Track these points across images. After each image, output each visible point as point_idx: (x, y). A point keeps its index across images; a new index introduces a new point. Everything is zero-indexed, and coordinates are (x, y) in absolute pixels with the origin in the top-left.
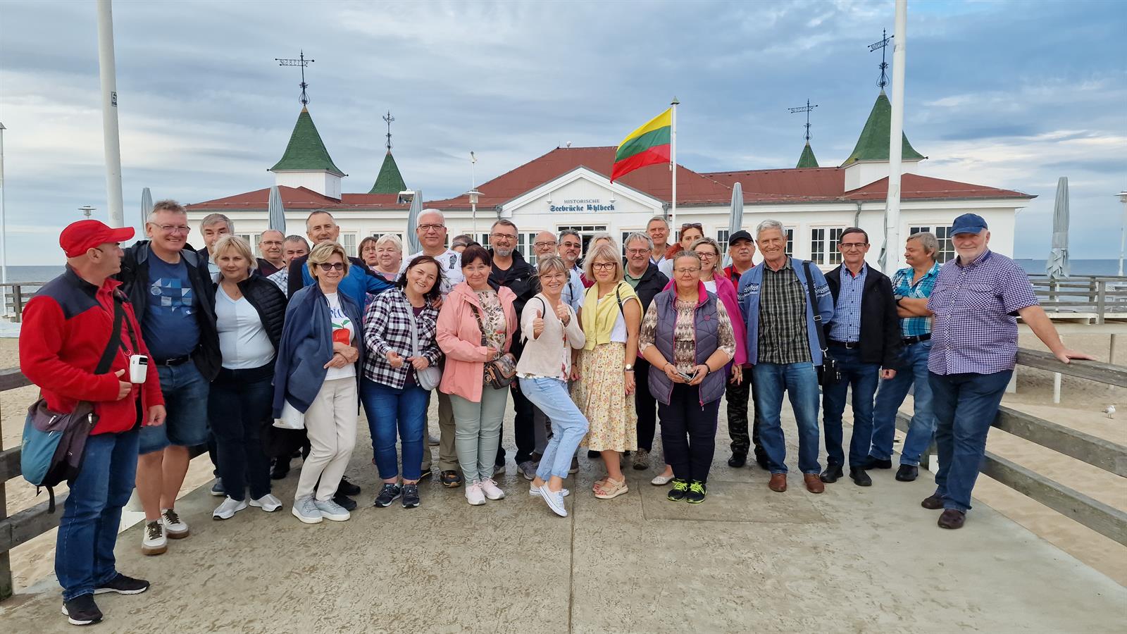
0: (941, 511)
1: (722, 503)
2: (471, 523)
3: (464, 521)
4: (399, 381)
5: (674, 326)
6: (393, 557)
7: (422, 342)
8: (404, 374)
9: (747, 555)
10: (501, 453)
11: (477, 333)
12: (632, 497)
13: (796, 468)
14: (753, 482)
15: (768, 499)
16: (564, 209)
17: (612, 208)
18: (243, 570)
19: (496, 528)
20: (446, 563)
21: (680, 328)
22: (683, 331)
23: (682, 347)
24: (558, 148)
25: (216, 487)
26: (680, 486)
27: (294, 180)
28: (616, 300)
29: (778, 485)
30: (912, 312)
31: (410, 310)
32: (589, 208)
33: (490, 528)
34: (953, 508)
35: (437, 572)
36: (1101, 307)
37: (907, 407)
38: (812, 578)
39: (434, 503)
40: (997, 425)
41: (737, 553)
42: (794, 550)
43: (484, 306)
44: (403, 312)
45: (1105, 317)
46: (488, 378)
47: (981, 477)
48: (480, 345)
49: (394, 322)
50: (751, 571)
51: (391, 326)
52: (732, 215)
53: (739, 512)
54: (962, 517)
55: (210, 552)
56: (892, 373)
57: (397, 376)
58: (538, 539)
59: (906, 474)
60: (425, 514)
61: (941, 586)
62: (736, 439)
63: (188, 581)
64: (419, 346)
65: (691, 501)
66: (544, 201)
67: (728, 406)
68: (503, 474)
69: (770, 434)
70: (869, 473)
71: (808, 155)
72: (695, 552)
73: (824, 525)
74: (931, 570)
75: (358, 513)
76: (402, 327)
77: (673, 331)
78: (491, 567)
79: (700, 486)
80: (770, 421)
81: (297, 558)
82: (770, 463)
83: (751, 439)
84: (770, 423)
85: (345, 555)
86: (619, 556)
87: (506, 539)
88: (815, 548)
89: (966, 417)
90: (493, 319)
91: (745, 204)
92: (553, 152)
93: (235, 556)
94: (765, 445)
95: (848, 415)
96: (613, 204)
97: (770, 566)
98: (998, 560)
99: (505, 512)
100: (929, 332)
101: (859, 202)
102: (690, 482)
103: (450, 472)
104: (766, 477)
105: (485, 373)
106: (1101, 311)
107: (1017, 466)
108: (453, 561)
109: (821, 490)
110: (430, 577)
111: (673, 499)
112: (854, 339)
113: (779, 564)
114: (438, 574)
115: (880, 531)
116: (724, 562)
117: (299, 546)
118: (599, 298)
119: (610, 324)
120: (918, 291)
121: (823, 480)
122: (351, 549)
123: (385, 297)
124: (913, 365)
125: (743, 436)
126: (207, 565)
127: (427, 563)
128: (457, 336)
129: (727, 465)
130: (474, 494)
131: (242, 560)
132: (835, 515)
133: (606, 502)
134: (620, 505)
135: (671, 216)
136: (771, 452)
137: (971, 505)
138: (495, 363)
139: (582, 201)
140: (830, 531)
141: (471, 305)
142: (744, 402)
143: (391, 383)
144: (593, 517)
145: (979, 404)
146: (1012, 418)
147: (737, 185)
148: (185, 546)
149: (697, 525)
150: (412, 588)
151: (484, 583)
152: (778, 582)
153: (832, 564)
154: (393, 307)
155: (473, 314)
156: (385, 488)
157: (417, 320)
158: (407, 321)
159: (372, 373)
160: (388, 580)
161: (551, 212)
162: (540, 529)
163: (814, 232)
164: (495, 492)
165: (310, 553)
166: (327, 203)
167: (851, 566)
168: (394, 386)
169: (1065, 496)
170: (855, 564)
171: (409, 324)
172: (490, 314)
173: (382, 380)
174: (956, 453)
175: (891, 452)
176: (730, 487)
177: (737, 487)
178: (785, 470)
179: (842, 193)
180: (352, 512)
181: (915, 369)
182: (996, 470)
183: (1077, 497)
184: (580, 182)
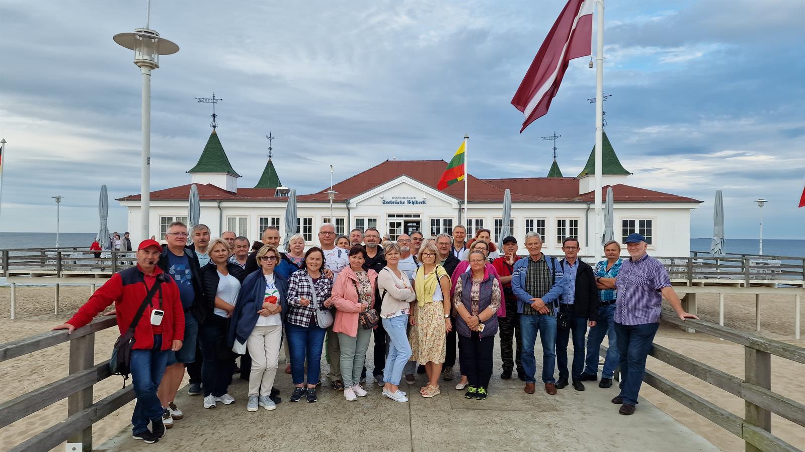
0: (621, 405)
1: (497, 401)
2: (350, 411)
3: (345, 410)
4: (306, 322)
5: (470, 292)
6: (307, 430)
7: (319, 299)
8: (309, 318)
9: (511, 428)
10: (364, 370)
11: (355, 296)
12: (444, 396)
13: (541, 380)
14: (516, 388)
15: (523, 398)
16: (392, 203)
17: (424, 203)
18: (222, 437)
19: (365, 414)
20: (339, 433)
21: (474, 293)
22: (475, 295)
23: (474, 304)
24: (387, 161)
25: (192, 390)
26: (472, 390)
27: (204, 179)
28: (436, 276)
29: (530, 390)
30: (606, 286)
31: (310, 280)
32: (409, 202)
33: (361, 414)
34: (627, 403)
35: (334, 438)
36: (747, 275)
37: (605, 343)
38: (547, 441)
39: (324, 400)
40: (652, 355)
41: (504, 428)
42: (537, 426)
43: (359, 280)
44: (306, 282)
45: (750, 282)
46: (361, 322)
47: (644, 385)
48: (357, 302)
49: (301, 288)
50: (513, 437)
51: (300, 290)
52: (504, 209)
53: (507, 405)
54: (633, 408)
55: (199, 427)
56: (594, 323)
57: (305, 319)
58: (390, 420)
59: (606, 384)
60: (321, 406)
61: (616, 445)
62: (505, 362)
63: (192, 443)
64: (318, 301)
65: (478, 398)
66: (378, 198)
67: (501, 341)
68: (365, 383)
69: (527, 358)
70: (583, 383)
71: (555, 168)
72: (481, 427)
73: (555, 412)
74: (611, 437)
75: (281, 405)
76: (306, 290)
77: (470, 294)
78: (366, 435)
79: (483, 390)
80: (529, 350)
81: (251, 430)
82: (526, 376)
83: (514, 362)
84: (528, 352)
85: (279, 429)
86: (438, 429)
87: (372, 420)
88: (549, 425)
89: (634, 351)
90: (364, 288)
91: (513, 202)
92: (383, 163)
93: (215, 429)
94: (524, 365)
95: (570, 347)
96: (425, 200)
97: (523, 434)
98: (650, 432)
99: (368, 405)
100: (615, 299)
101: (589, 203)
102: (478, 387)
103: (337, 381)
104: (523, 385)
105: (359, 320)
106: (747, 279)
107: (663, 378)
108: (343, 432)
109: (555, 393)
110: (331, 440)
111: (468, 397)
112: (571, 303)
113: (528, 433)
114: (336, 439)
115: (586, 416)
116: (497, 432)
117: (251, 424)
118: (425, 274)
119: (432, 291)
120: (610, 274)
121: (557, 387)
122: (282, 425)
123: (295, 274)
124: (607, 318)
125: (510, 360)
126: (200, 434)
127: (328, 433)
128: (343, 297)
129: (500, 378)
130: (349, 394)
131: (220, 431)
132: (561, 407)
133: (429, 399)
134: (437, 401)
135: (464, 209)
136: (527, 370)
137: (638, 401)
138: (366, 313)
139: (404, 198)
140: (558, 416)
141: (352, 280)
142: (510, 339)
143: (302, 324)
144: (422, 408)
145: (640, 343)
146: (659, 350)
147: (508, 191)
148: (183, 424)
149: (483, 412)
150: (322, 446)
151: (363, 444)
152: (527, 443)
153: (558, 434)
154: (300, 280)
155: (353, 285)
156: (296, 390)
157: (315, 286)
158: (309, 287)
159: (291, 319)
160: (308, 442)
161: (383, 205)
162: (391, 414)
163: (559, 222)
164: (363, 393)
165: (258, 427)
166: (228, 196)
167: (568, 435)
168: (303, 326)
169: (685, 395)
170: (571, 433)
171: (310, 288)
172: (363, 285)
173: (296, 323)
174: (629, 371)
175: (597, 370)
176: (502, 391)
177: (506, 391)
178: (534, 380)
179: (577, 194)
180: (278, 404)
181: (608, 320)
182: (653, 381)
183: (691, 396)
184: (404, 185)
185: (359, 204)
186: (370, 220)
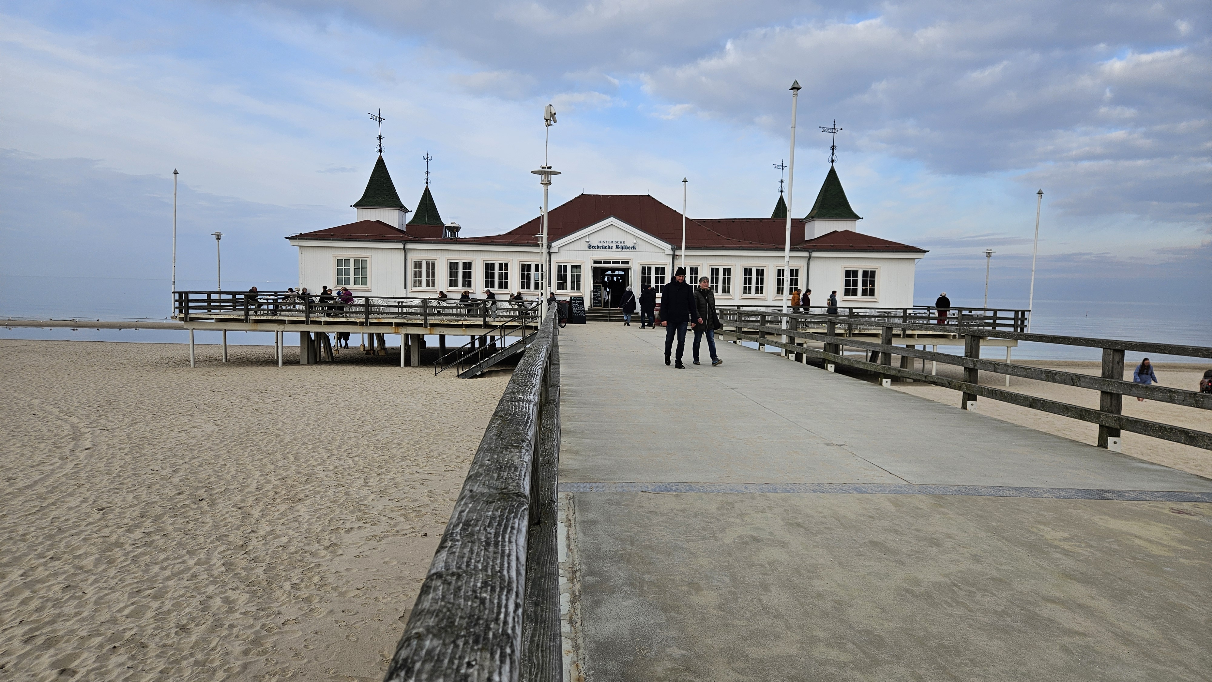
16: (598, 247)
24: (583, 195)
27: (372, 215)
32: (617, 247)
66: (583, 242)
71: (781, 206)
96: (635, 246)
101: (812, 250)
135: (680, 255)
139: (612, 242)
161: (589, 249)
179: (802, 242)
184: (611, 228)
185: (561, 249)
186: (573, 267)
